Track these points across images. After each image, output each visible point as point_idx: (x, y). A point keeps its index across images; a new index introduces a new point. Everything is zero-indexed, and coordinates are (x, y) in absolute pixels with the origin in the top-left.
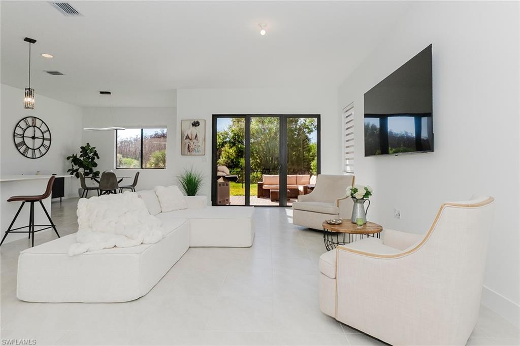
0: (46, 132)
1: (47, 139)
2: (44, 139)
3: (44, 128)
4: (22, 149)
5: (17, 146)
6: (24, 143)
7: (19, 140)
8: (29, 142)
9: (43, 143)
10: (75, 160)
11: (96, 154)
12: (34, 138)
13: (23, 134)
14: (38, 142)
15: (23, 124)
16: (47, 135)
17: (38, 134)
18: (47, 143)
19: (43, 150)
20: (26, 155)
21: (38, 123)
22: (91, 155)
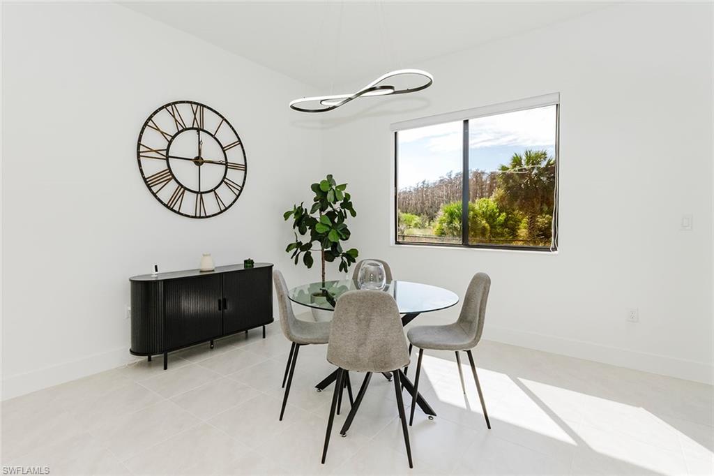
0: (232, 146)
1: (236, 167)
2: (227, 165)
3: (226, 137)
4: (167, 192)
5: (148, 183)
6: (170, 174)
7: (153, 167)
8: (185, 173)
9: (224, 177)
10: (302, 220)
11: (347, 204)
12: (198, 161)
13: (168, 150)
14: (212, 175)
15: (165, 121)
16: (235, 156)
17: (211, 151)
18: (235, 176)
19: (226, 195)
20: (176, 208)
21: (211, 122)
22: (337, 206)
